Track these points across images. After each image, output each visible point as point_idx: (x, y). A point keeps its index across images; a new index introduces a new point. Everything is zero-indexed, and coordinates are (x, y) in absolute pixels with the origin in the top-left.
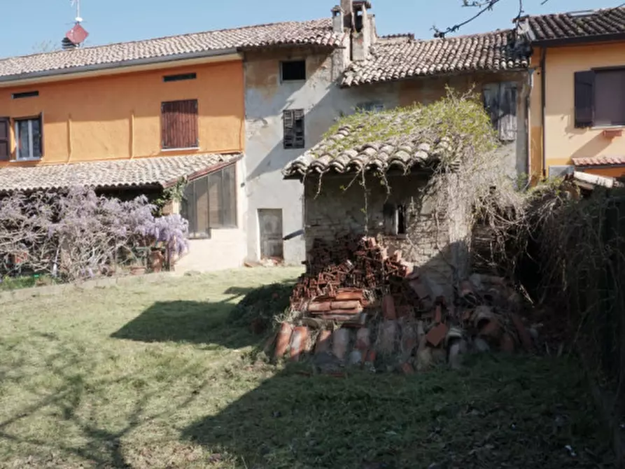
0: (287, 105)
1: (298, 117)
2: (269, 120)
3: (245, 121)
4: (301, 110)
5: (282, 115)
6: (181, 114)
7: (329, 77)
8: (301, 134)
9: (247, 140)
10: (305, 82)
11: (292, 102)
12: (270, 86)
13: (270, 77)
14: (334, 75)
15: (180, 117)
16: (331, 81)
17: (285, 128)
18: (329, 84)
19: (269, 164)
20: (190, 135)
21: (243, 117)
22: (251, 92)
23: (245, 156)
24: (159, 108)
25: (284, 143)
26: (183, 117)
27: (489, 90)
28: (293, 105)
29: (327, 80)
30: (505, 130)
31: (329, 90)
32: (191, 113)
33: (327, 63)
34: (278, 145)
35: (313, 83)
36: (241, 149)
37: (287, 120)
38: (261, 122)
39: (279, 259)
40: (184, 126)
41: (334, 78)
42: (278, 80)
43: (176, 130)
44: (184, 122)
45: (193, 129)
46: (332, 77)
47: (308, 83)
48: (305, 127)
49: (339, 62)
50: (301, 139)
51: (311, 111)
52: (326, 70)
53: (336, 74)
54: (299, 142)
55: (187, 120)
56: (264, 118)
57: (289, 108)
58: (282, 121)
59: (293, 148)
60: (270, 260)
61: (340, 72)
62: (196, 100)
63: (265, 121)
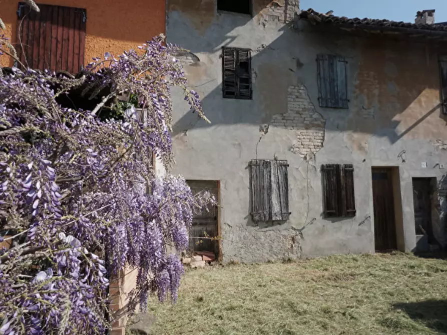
0: (228, 40)
1: (243, 58)
2: (202, 57)
4: (248, 51)
5: (220, 52)
6: (54, 27)
7: (282, 18)
8: (248, 80)
10: (252, 17)
11: (233, 38)
12: (204, 12)
14: (288, 15)
15: (54, 32)
16: (285, 23)
17: (224, 70)
18: (283, 25)
20: (70, 59)
22: (175, 15)
25: (223, 90)
26: (59, 32)
28: (235, 41)
29: (279, 20)
31: (282, 32)
32: (74, 28)
34: (214, 92)
35: (262, 20)
37: (228, 60)
38: (190, 58)
39: (214, 255)
40: (60, 46)
41: (288, 19)
42: (216, 7)
43: (45, 49)
44: (60, 39)
45: (76, 51)
46: (286, 17)
47: (255, 18)
48: (253, 72)
49: (294, 3)
50: (247, 87)
51: (261, 54)
52: (278, 8)
53: (291, 15)
54: (243, 91)
55: (65, 37)
56: (195, 54)
57: (229, 46)
58: (220, 61)
59: (236, 98)
60: (198, 258)
61: (296, 14)
62: (85, 10)
63: (196, 56)
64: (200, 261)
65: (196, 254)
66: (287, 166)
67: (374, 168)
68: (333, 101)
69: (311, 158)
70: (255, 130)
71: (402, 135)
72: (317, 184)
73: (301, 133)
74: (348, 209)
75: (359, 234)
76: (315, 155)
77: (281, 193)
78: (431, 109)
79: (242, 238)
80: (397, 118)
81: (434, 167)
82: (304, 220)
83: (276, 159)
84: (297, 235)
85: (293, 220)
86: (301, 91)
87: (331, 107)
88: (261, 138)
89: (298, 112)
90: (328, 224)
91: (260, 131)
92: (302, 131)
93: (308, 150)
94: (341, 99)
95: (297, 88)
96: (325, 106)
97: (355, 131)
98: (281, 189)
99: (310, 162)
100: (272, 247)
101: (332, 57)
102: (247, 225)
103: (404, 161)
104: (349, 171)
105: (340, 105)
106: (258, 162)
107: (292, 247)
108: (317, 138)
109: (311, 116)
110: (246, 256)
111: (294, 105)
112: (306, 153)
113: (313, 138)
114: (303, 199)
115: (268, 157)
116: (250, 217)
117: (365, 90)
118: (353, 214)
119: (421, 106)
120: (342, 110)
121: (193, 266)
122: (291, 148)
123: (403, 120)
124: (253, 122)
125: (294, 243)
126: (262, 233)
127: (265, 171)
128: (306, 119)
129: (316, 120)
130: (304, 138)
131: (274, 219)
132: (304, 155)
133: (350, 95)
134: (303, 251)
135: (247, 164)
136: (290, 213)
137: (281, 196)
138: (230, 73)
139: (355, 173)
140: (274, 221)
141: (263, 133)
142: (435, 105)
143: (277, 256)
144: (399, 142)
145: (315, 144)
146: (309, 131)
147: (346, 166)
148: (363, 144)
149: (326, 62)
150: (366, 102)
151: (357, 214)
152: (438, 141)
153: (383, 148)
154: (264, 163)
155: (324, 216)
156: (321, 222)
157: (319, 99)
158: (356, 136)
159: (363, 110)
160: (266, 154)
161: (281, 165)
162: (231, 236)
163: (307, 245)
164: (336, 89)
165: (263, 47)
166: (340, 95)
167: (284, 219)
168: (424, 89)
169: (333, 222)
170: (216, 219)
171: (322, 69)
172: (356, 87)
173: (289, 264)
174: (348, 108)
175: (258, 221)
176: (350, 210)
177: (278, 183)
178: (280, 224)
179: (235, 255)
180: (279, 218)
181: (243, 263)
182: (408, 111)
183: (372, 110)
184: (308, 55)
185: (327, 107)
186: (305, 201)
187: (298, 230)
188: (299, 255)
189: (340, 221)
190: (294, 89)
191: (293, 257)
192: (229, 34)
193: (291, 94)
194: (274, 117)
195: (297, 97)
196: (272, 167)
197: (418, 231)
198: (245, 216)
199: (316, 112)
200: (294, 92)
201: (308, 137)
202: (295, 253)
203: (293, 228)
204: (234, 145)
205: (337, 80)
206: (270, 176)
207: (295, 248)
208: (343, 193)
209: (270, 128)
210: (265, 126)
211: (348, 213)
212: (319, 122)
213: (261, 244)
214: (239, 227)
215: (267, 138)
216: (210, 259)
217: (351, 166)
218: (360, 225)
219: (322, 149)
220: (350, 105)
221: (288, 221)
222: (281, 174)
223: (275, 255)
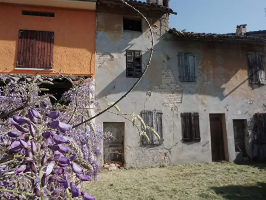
0: (129, 46)
1: (137, 56)
2: (115, 55)
3: (96, 54)
4: (139, 52)
5: (125, 53)
6: (37, 42)
7: (159, 33)
8: (140, 67)
9: (96, 68)
10: (142, 33)
11: (132, 45)
12: (116, 32)
13: (116, 26)
14: (162, 32)
17: (127, 62)
18: (159, 37)
19: (114, 88)
20: (45, 58)
21: (94, 51)
22: (100, 34)
23: (94, 80)
24: (17, 34)
25: (126, 73)
26: (40, 44)
27: (251, 54)
28: (133, 46)
29: (157, 34)
30: (261, 78)
31: (158, 41)
32: (48, 42)
33: (157, 23)
34: (122, 74)
35: (147, 35)
36: (91, 74)
37: (129, 57)
38: (108, 56)
39: (121, 164)
40: (40, 52)
41: (162, 34)
42: (123, 29)
43: (32, 54)
44: (40, 48)
45: (49, 54)
46: (160, 33)
47: (144, 34)
48: (142, 63)
49: (165, 25)
50: (140, 71)
51: (147, 53)
52: (156, 28)
53: (163, 32)
54: (138, 73)
55: (43, 47)
56: (111, 54)
57: (130, 49)
58: (125, 57)
59: (134, 77)
60: (113, 165)
61: (166, 31)
62: (53, 33)
63: (112, 55)
64: (114, 166)
65: (112, 163)
66: (161, 114)
67: (210, 115)
68: (187, 78)
69: (175, 109)
70: (144, 94)
71: (227, 96)
72: (179, 124)
73: (169, 96)
74: (196, 137)
75: (203, 152)
76: (177, 108)
77: (159, 129)
78: (243, 81)
79: (137, 154)
80: (223, 86)
81: (245, 113)
82: (171, 144)
83: (155, 110)
84: (167, 152)
85: (166, 144)
86: (169, 73)
87: (186, 81)
88: (147, 99)
89: (167, 84)
90: (185, 146)
91: (147, 95)
92: (170, 95)
93: (173, 105)
94: (192, 77)
95: (167, 71)
96: (183, 80)
97: (200, 94)
98: (158, 127)
99: (175, 112)
100: (153, 159)
101: (186, 54)
102: (140, 147)
103: (228, 110)
104: (196, 116)
105: (191, 80)
106: (146, 112)
107: (165, 158)
108: (179, 98)
109: (175, 86)
110: (139, 164)
111: (165, 80)
112: (172, 107)
113: (176, 98)
114: (171, 132)
115: (151, 109)
116: (141, 142)
117: (205, 72)
118: (199, 140)
119: (237, 79)
120: (192, 83)
121: (110, 169)
122: (163, 104)
123: (228, 87)
124: (143, 90)
125: (166, 156)
126: (148, 151)
127: (149, 116)
128: (172, 88)
129: (177, 88)
130: (171, 99)
131: (154, 143)
132: (171, 107)
133: (197, 74)
134: (171, 161)
135: (140, 113)
136: (164, 140)
137: (159, 131)
138: (130, 64)
139: (200, 118)
140: (154, 144)
141: (148, 96)
142: (245, 79)
143: (156, 164)
144: (225, 100)
145: (177, 101)
146: (173, 94)
147: (195, 113)
148: (204, 101)
149: (183, 57)
150: (206, 78)
151: (202, 140)
152: (247, 98)
153: (216, 103)
154: (149, 112)
155: (182, 141)
156: (181, 145)
157: (179, 77)
158: (200, 97)
159: (204, 82)
160: (150, 107)
161: (158, 113)
162: (131, 152)
163: (173, 157)
164: (189, 71)
165: (148, 49)
166: (191, 74)
167: (160, 143)
168: (239, 70)
169: (188, 145)
170: (123, 143)
171: (180, 61)
172: (200, 70)
173: (163, 168)
174: (195, 81)
175: (146, 144)
176: (197, 138)
177: (157, 123)
178: (158, 146)
179: (133, 163)
180: (157, 143)
181: (137, 168)
182: (229, 83)
183: (209, 82)
184: (173, 53)
185: (184, 81)
186: (172, 133)
187: (168, 149)
188: (169, 163)
189: (192, 144)
190: (165, 71)
191: (166, 164)
192: (130, 43)
193: (164, 74)
194: (154, 87)
195: (167, 76)
196: (153, 115)
197: (237, 150)
198: (138, 141)
199: (178, 84)
200: (165, 73)
201: (173, 98)
202: (167, 162)
203: (165, 148)
204: (132, 103)
205: (189, 66)
206: (152, 120)
207: (166, 159)
208: (193, 129)
209: (152, 93)
210: (150, 92)
211: (196, 140)
212: (180, 90)
213: (148, 157)
214: (136, 148)
215: (150, 99)
216: (119, 166)
217: (198, 113)
218: (203, 146)
219: (181, 104)
220: (196, 79)
221: (162, 144)
222: (158, 118)
223: (155, 163)
